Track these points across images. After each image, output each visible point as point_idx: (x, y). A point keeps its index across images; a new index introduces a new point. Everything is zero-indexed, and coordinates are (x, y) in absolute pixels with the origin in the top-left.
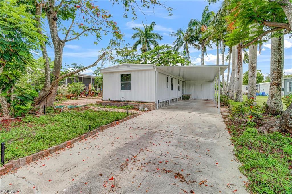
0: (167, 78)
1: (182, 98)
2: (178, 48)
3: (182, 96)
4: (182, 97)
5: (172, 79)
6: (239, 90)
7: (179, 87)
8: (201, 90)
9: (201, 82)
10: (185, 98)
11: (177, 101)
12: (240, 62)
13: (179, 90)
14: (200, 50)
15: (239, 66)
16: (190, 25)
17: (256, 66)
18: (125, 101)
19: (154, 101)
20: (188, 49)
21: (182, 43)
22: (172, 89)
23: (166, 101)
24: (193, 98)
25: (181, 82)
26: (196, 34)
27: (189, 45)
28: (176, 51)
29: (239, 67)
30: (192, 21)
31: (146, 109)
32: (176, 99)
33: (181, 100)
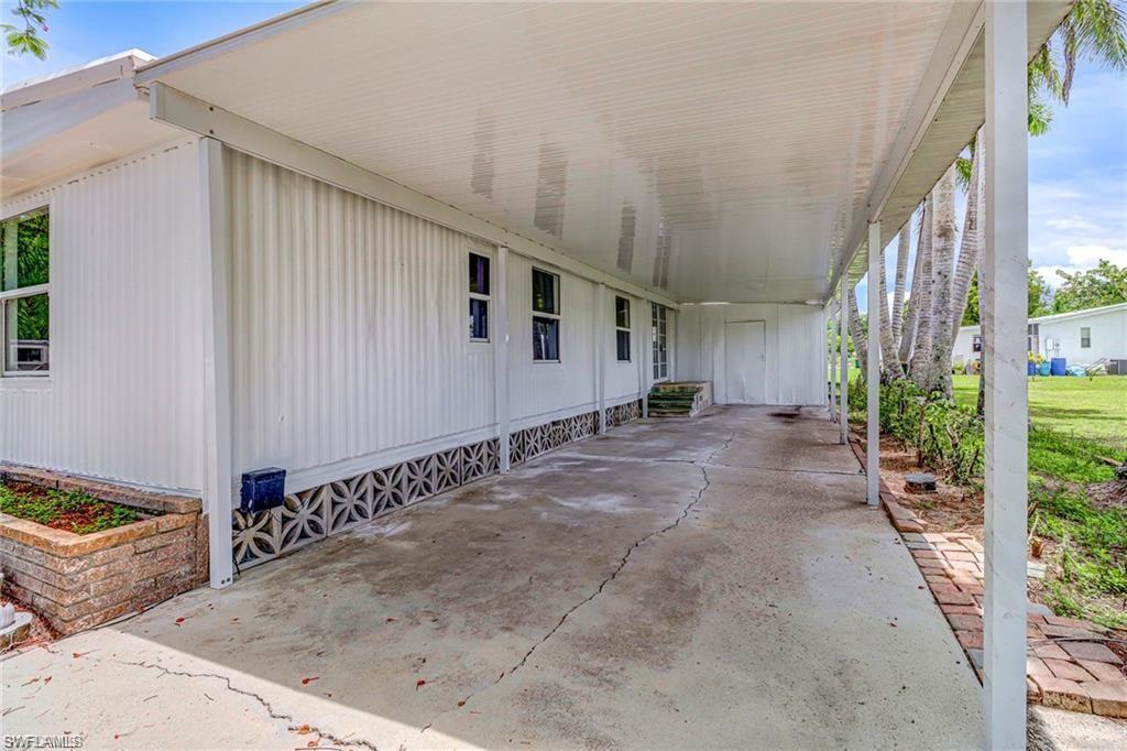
1: (650, 406)
4: (651, 398)
7: (623, 337)
8: (762, 357)
10: (668, 402)
11: (603, 429)
13: (623, 353)
24: (721, 400)
25: (639, 310)
32: (596, 413)
33: (641, 416)
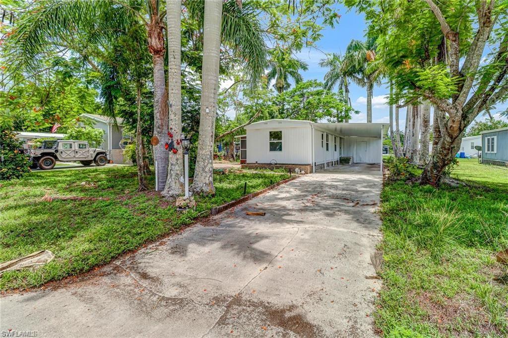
0: (322, 135)
1: (340, 162)
2: (332, 85)
3: (340, 158)
4: (340, 160)
5: (327, 136)
6: (414, 149)
7: (335, 145)
8: (366, 151)
9: (366, 139)
10: (344, 161)
11: (334, 165)
12: (415, 111)
13: (336, 150)
14: (366, 88)
15: (415, 117)
16: (349, 49)
17: (429, 120)
18: (276, 164)
19: (311, 163)
20: (346, 87)
21: (337, 76)
22: (327, 149)
23: (322, 164)
24: (355, 162)
25: (338, 139)
26: (359, 64)
27: (349, 79)
28: (329, 90)
29: (414, 119)
30: (352, 43)
31: (303, 172)
32: (332, 162)
33: (338, 164)
